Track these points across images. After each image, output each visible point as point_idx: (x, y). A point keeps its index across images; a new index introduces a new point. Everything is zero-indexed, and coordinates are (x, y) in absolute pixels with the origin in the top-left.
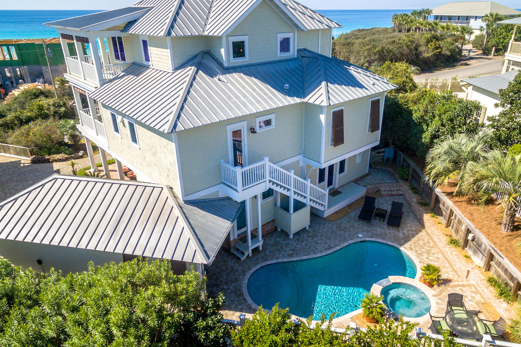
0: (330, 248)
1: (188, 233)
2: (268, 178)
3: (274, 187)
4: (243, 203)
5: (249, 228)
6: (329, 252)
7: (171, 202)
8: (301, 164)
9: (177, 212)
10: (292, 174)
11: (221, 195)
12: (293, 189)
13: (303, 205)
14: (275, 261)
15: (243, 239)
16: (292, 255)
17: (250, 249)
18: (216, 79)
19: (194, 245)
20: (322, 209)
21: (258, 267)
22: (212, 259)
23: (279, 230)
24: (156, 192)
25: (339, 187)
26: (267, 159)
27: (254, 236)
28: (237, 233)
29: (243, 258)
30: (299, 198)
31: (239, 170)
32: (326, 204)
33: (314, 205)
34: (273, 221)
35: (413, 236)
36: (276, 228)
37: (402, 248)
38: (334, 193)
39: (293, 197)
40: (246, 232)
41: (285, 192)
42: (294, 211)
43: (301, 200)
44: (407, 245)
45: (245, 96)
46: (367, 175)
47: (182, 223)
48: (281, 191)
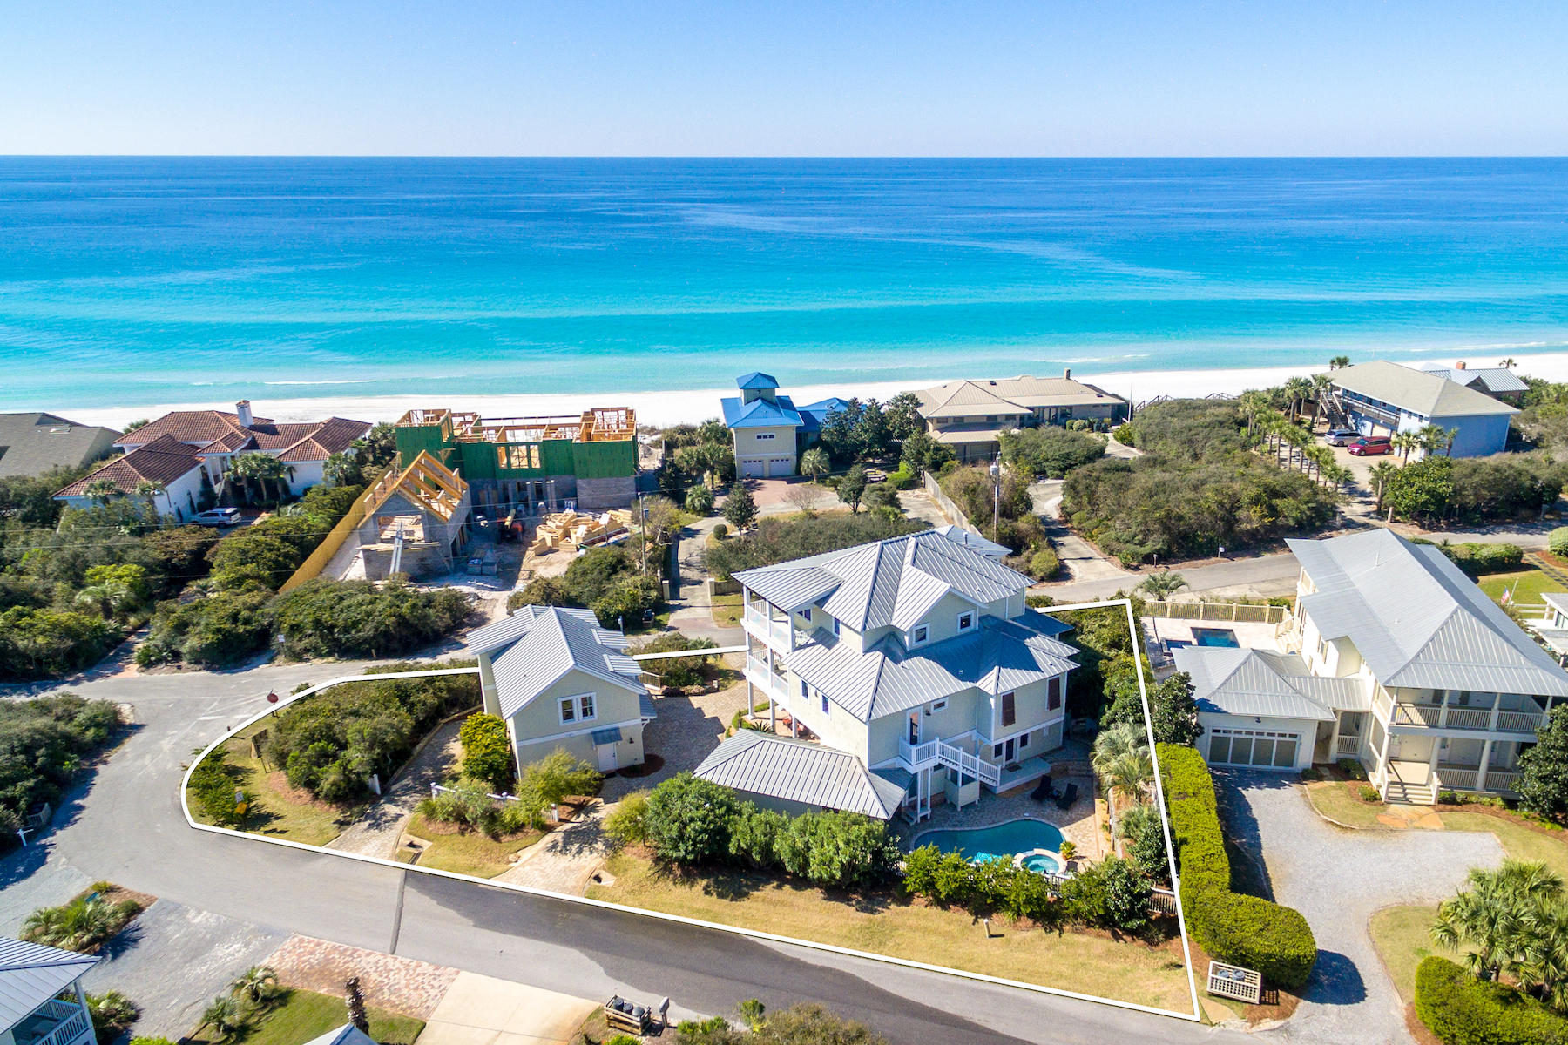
0: (994, 822)
1: (873, 795)
2: (938, 755)
3: (943, 763)
4: (916, 774)
5: (919, 798)
6: (991, 826)
7: (859, 770)
8: (974, 739)
9: (864, 778)
10: (961, 751)
11: (897, 766)
12: (961, 765)
13: (973, 780)
14: (940, 829)
15: (913, 806)
16: (956, 826)
17: (919, 816)
18: (900, 666)
19: (877, 805)
20: (994, 784)
21: (924, 832)
22: (890, 816)
23: (948, 802)
24: (847, 760)
25: (1020, 762)
26: (938, 739)
27: (923, 805)
28: (908, 800)
29: (912, 824)
30: (968, 773)
31: (914, 748)
32: (998, 779)
33: (984, 780)
34: (943, 793)
35: (1079, 820)
36: (945, 800)
37: (1061, 830)
38: (1013, 768)
39: (961, 771)
40: (916, 801)
41: (954, 767)
42: (963, 784)
43: (971, 774)
44: (1068, 828)
45: (923, 684)
46: (1060, 749)
47: (868, 787)
48: (950, 766)
